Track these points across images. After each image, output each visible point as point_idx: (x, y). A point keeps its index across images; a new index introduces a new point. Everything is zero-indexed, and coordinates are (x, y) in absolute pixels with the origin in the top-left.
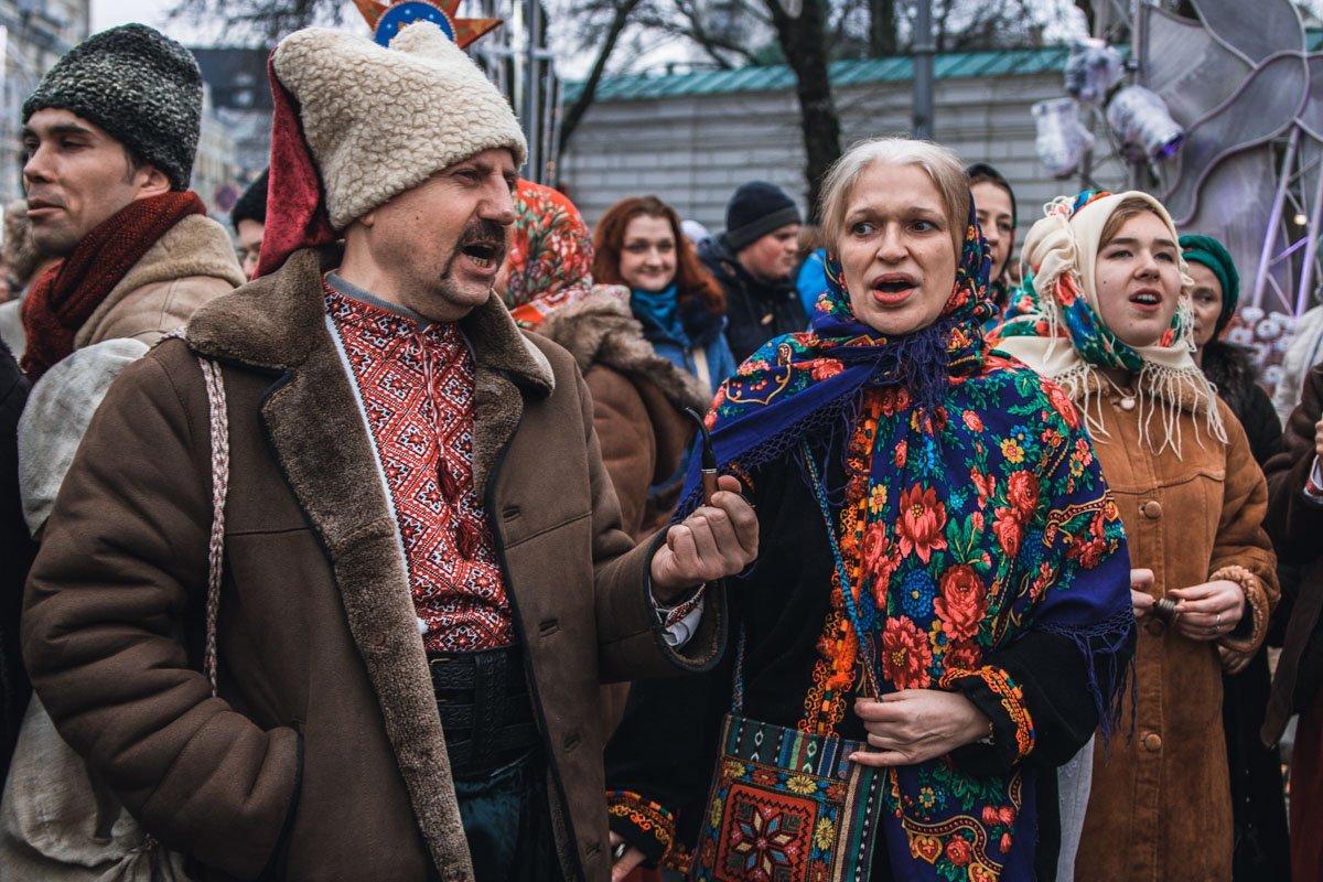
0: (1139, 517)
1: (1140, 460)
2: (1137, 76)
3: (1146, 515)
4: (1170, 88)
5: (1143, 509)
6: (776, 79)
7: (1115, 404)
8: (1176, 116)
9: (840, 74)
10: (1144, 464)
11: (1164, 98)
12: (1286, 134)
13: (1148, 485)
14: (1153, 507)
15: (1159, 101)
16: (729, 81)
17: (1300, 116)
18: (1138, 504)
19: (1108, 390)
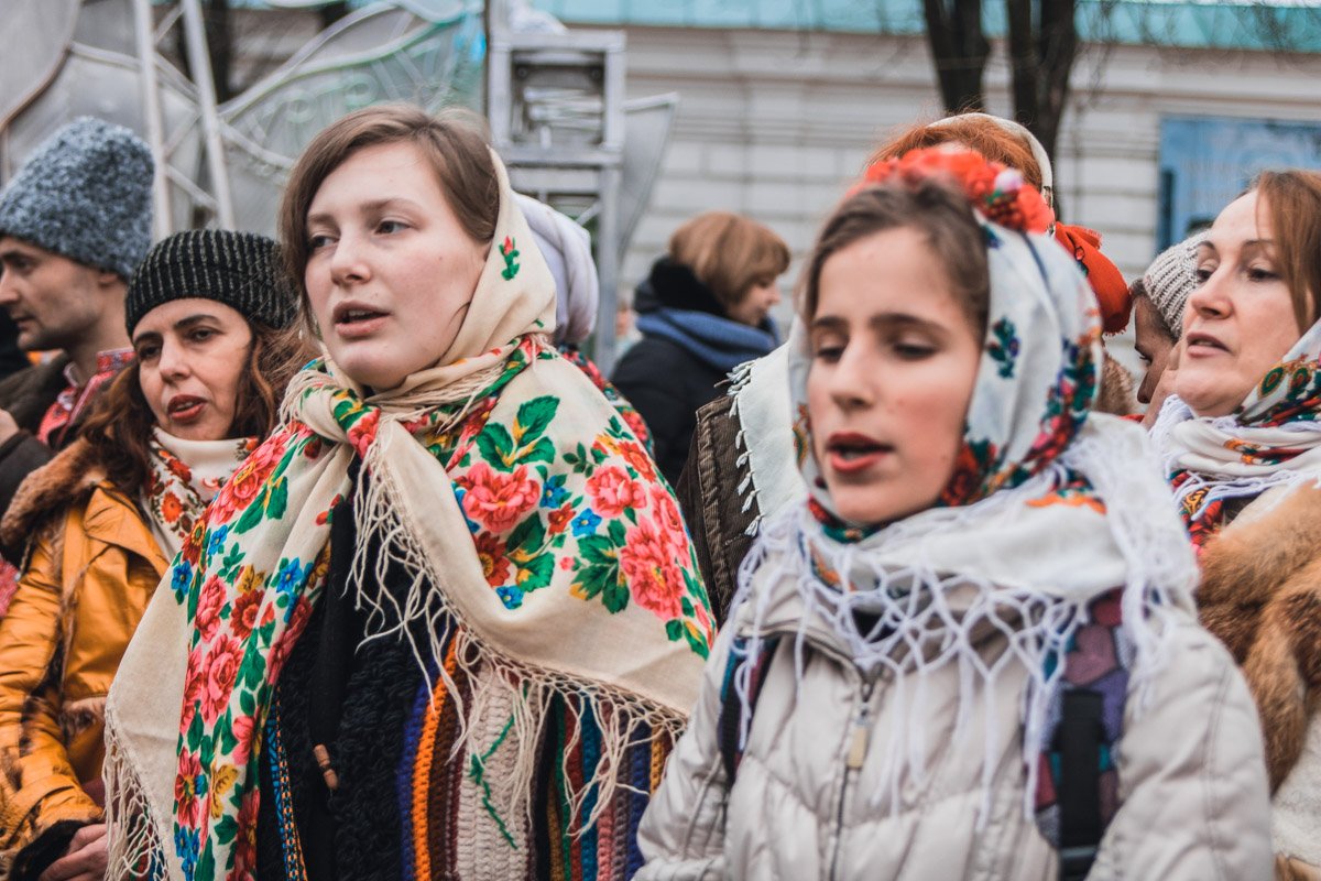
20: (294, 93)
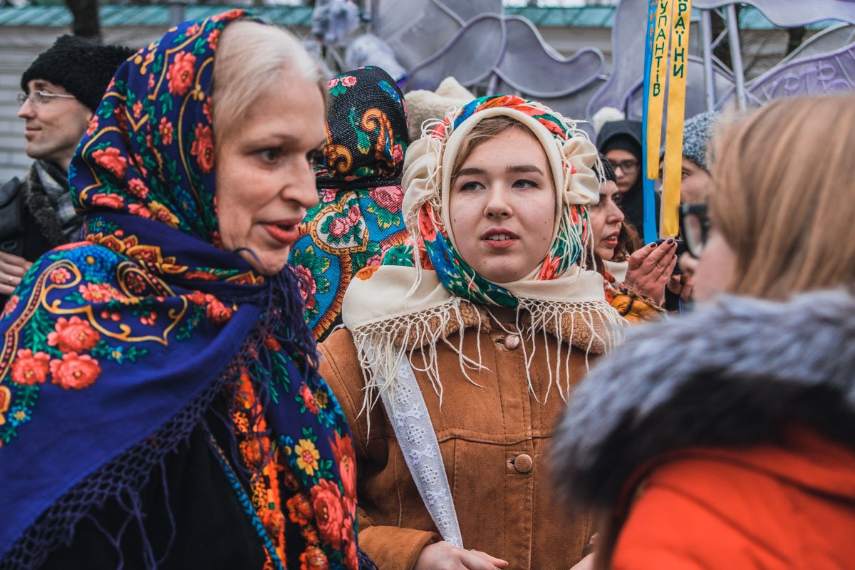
0: (506, 470)
1: (515, 407)
2: (369, 27)
3: (516, 469)
4: (396, 38)
5: (513, 462)
6: (55, 17)
7: (499, 341)
8: (401, 61)
9: (108, 16)
10: (521, 411)
11: (390, 45)
12: (487, 79)
13: (521, 436)
14: (524, 460)
15: (388, 48)
16: (15, 16)
17: (498, 66)
18: (506, 457)
19: (488, 325)
20: (789, 74)
